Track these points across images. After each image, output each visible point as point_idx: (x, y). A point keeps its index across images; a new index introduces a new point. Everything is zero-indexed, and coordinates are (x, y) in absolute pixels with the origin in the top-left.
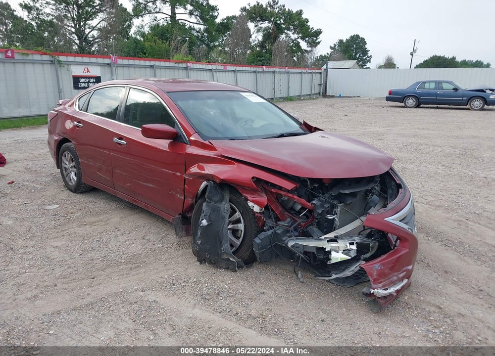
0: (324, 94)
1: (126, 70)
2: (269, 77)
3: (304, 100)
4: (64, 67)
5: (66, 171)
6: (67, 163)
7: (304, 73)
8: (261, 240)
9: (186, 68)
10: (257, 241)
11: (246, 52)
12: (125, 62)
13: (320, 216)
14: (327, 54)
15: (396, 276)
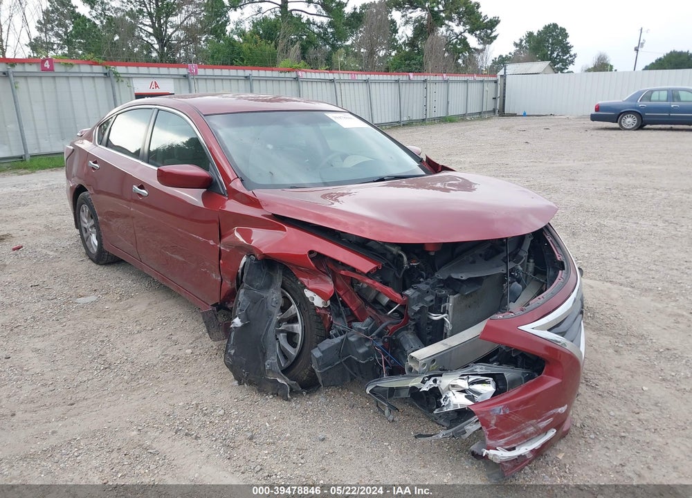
0: (502, 113)
1: (210, 83)
2: (419, 88)
3: (471, 120)
4: (122, 81)
5: (86, 232)
6: (86, 221)
7: (471, 82)
8: (322, 352)
9: (296, 79)
10: (317, 353)
11: (390, 54)
12: (209, 72)
13: (419, 316)
14: (510, 53)
15: (532, 425)
